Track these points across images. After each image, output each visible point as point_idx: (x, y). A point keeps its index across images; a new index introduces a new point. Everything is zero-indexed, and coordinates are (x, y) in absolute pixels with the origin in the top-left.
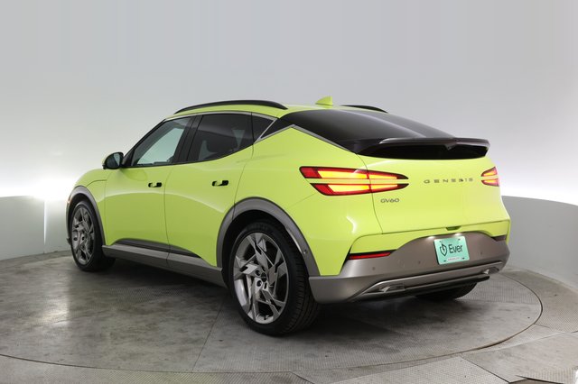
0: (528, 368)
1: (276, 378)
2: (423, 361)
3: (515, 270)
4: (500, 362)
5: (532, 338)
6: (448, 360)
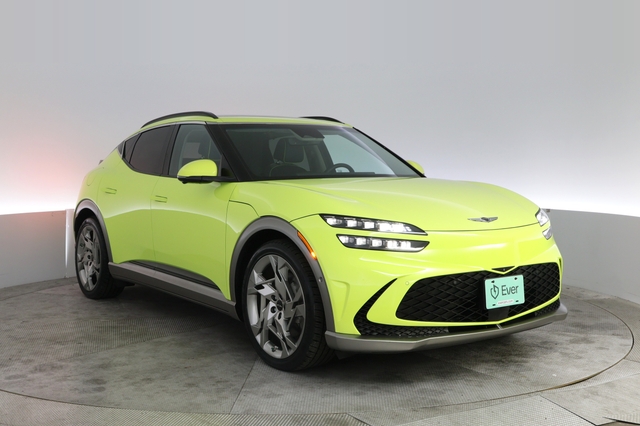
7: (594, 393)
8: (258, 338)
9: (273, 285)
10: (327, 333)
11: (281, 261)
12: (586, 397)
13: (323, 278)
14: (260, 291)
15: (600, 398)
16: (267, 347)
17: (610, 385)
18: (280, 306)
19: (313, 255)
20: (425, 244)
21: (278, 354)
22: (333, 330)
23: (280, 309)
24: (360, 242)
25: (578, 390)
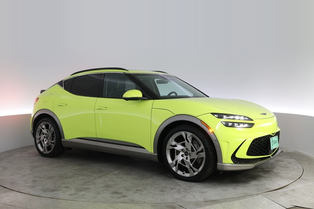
0: (296, 201)
1: (168, 206)
2: (243, 198)
3: (290, 151)
4: (282, 198)
5: (299, 186)
6: (255, 197)
7: (286, 194)
8: (174, 169)
9: (183, 145)
10: (218, 164)
11: (189, 134)
12: (282, 196)
13: (217, 140)
14: (174, 148)
15: (288, 196)
16: (180, 173)
17: (293, 190)
18: (186, 153)
19: (211, 131)
20: (253, 125)
21: (187, 175)
22: (222, 162)
23: (186, 155)
24: (230, 124)
25: (278, 193)
